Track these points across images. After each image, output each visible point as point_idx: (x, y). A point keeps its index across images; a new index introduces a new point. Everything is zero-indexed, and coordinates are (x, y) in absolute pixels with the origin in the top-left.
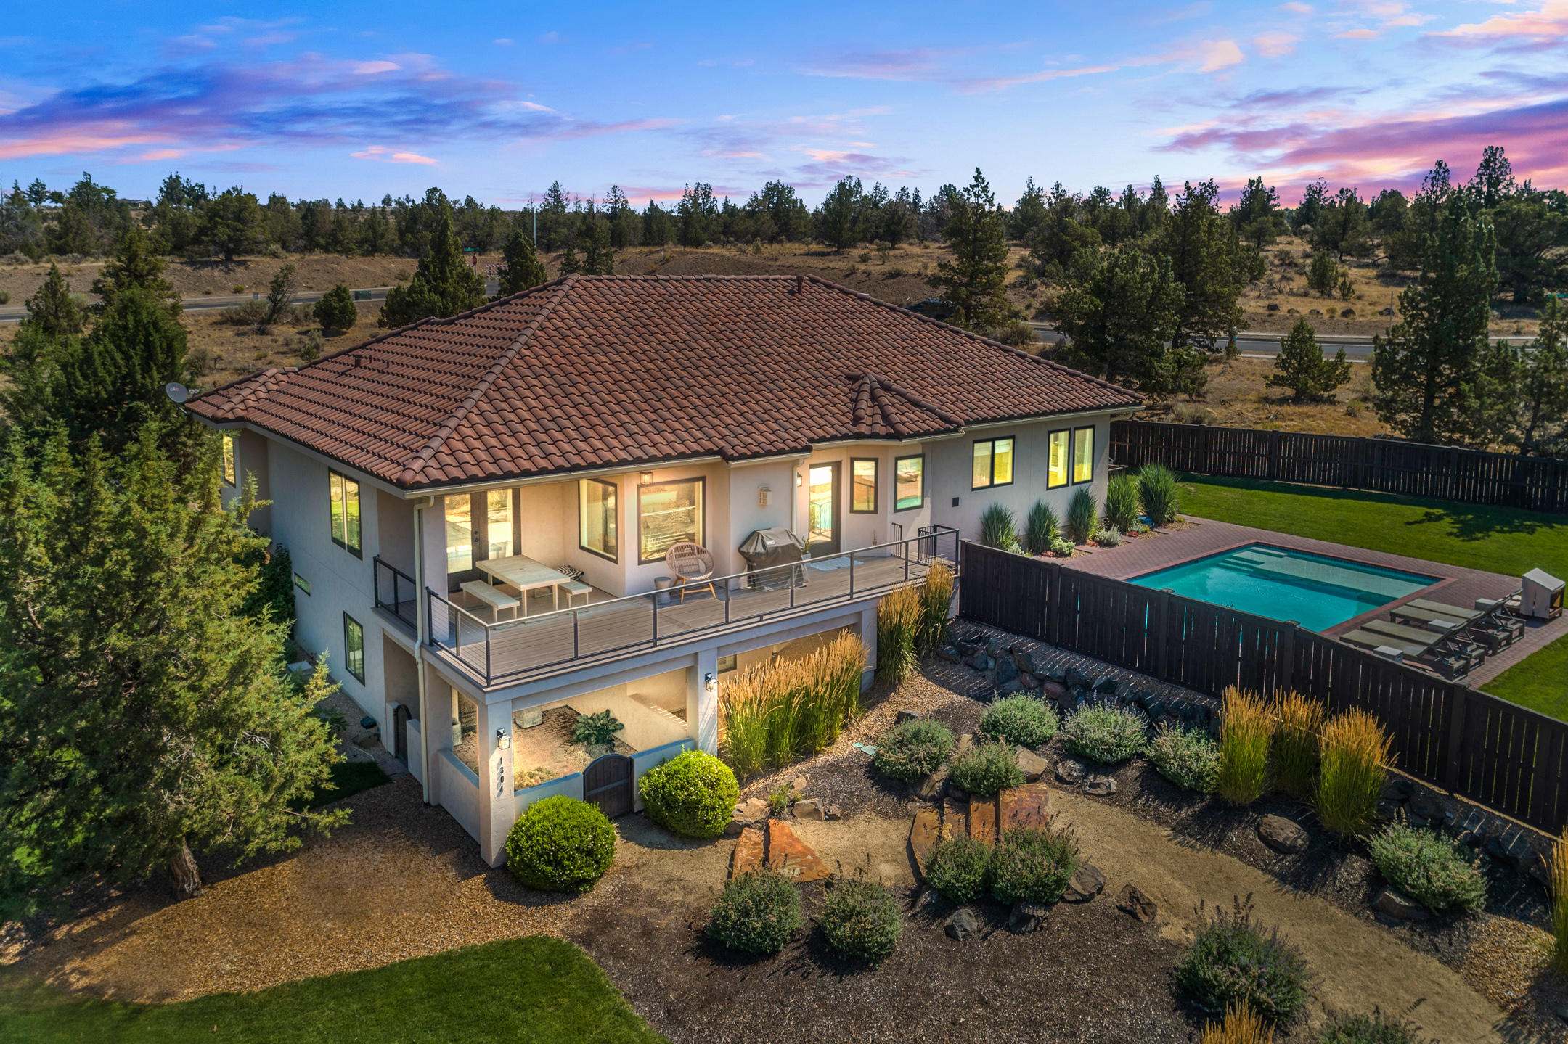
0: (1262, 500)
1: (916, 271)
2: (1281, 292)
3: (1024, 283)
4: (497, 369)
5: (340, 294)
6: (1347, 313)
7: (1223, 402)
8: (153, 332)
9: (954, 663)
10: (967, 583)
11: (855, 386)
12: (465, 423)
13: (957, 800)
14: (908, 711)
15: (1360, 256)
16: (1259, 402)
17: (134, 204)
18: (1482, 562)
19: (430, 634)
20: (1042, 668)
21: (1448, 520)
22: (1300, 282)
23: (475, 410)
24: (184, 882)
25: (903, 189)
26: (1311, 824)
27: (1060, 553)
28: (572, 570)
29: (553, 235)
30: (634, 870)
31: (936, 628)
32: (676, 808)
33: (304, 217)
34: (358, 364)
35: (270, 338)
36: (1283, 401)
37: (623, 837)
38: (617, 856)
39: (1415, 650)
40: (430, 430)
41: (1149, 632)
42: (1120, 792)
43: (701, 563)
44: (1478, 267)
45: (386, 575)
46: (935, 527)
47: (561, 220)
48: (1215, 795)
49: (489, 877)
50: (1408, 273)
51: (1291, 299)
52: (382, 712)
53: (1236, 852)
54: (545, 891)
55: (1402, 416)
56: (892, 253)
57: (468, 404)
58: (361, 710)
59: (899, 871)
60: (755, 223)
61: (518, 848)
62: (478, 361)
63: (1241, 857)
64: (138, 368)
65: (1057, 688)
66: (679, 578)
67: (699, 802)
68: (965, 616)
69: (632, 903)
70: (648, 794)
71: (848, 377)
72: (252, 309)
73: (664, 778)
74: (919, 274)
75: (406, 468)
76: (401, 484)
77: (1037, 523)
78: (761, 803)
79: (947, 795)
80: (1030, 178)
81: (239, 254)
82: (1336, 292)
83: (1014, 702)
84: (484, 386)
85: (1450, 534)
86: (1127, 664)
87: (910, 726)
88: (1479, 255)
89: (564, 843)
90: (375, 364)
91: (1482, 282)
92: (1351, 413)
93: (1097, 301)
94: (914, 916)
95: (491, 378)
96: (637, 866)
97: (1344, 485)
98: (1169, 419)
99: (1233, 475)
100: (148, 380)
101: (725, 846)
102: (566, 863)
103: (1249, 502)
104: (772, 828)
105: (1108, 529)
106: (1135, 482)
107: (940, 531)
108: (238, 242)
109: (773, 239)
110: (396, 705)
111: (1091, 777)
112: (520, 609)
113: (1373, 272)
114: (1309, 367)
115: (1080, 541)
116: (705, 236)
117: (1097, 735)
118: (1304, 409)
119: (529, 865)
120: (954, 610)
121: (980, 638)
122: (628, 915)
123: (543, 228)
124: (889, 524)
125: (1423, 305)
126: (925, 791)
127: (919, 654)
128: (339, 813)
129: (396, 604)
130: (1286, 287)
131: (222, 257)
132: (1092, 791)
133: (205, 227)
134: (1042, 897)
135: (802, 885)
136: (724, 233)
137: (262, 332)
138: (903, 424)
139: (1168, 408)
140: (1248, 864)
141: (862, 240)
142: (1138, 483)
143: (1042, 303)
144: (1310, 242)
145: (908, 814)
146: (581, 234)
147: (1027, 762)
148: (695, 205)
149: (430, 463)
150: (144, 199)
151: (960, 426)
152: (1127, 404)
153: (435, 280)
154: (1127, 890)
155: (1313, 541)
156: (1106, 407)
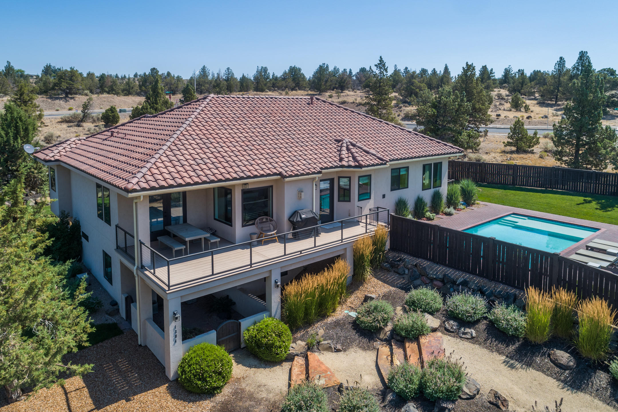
0: (511, 194)
1: (352, 101)
2: (500, 109)
3: (397, 105)
4: (175, 136)
5: (112, 110)
6: (528, 118)
7: (487, 153)
8: (19, 121)
9: (389, 271)
10: (393, 234)
11: (339, 144)
12: (159, 160)
13: (398, 341)
14: (370, 295)
15: (529, 96)
16: (502, 153)
17: (32, 76)
18: (614, 221)
19: (141, 263)
20: (432, 274)
21: (594, 202)
22: (508, 106)
23: (164, 155)
24: (12, 393)
25: (344, 70)
26: (575, 353)
27: (429, 219)
28: (211, 229)
29: (203, 87)
30: (242, 379)
31: (380, 255)
32: (262, 347)
33: (100, 80)
34: (112, 135)
35: (82, 128)
36: (512, 152)
37: (236, 362)
38: (233, 372)
39: (606, 264)
40: (142, 164)
41: (483, 257)
42: (477, 337)
43: (271, 226)
44: (598, 95)
45: (121, 234)
46: (378, 208)
47: (206, 81)
48: (524, 339)
49: (169, 385)
50: (549, 102)
51: (505, 112)
52: (120, 298)
53: (540, 369)
54: (198, 393)
55: (565, 158)
56: (342, 94)
57: (161, 152)
58: (111, 297)
59: (374, 380)
60: (286, 82)
61: (183, 372)
62: (167, 132)
63: (543, 372)
64: (12, 138)
65: (439, 284)
66: (261, 233)
67: (273, 344)
68: (393, 248)
69: (241, 399)
70: (248, 340)
71: (336, 140)
72: (75, 116)
73: (255, 332)
74: (354, 103)
75: (129, 182)
76: (127, 190)
77: (419, 205)
78: (303, 344)
79: (393, 338)
80: (396, 65)
81: (71, 94)
82: (523, 109)
83: (421, 291)
84: (168, 144)
85: (597, 209)
86: (473, 272)
87: (373, 303)
88: (598, 89)
89: (207, 369)
90: (120, 135)
91: (600, 101)
92: (541, 157)
93: (434, 110)
94: (385, 406)
95: (172, 140)
96: (243, 378)
97: (546, 188)
98: (466, 160)
99: (497, 184)
100: (16, 144)
101: (286, 366)
102: (208, 379)
103: (506, 195)
104: (309, 357)
105: (449, 208)
106: (458, 187)
107: (380, 210)
108: (70, 89)
109: (293, 89)
110: (127, 295)
111: (463, 329)
112: (186, 249)
113: (536, 102)
114: (522, 138)
115: (437, 213)
116: (265, 88)
117: (464, 308)
118: (522, 155)
119: (189, 381)
120: (388, 246)
121: (400, 259)
122: (239, 406)
123: (199, 84)
124: (356, 207)
125: (574, 111)
126: (382, 336)
127: (372, 267)
128: (87, 366)
129: (126, 247)
130: (502, 107)
131: (64, 95)
132: (463, 336)
133: (57, 83)
134: (450, 398)
135: (326, 389)
136: (273, 87)
137: (79, 126)
138: (362, 161)
139: (465, 156)
140: (548, 375)
141: (329, 89)
142: (459, 187)
143: (404, 114)
144: (509, 90)
145: (374, 348)
146: (214, 87)
147: (432, 322)
148: (261, 75)
149: (141, 180)
150: (36, 74)
151: (387, 162)
152: (456, 153)
153: (153, 104)
154: (492, 392)
155: (538, 212)
156: (447, 154)
